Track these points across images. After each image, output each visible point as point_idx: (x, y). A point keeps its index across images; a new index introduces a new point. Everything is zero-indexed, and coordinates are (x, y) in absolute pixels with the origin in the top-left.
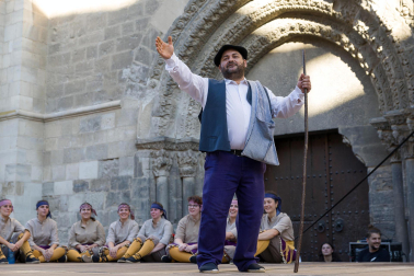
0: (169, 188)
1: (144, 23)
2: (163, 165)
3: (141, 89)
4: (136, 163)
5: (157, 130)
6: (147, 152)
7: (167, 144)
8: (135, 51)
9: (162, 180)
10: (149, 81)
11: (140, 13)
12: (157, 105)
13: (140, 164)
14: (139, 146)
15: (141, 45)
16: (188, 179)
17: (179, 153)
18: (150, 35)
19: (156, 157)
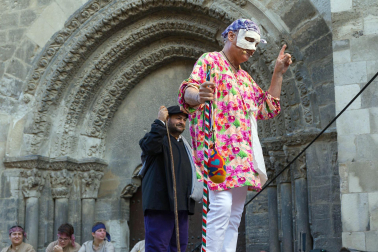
0: (39, 210)
1: (18, 34)
2: (35, 185)
3: (12, 103)
4: (3, 183)
5: (30, 148)
6: (17, 171)
7: (40, 163)
8: (7, 63)
9: (32, 201)
10: (22, 96)
11: (14, 24)
12: (30, 122)
13: (8, 184)
14: (8, 165)
15: (14, 57)
16: (62, 201)
17: (53, 173)
18: (25, 48)
19: (27, 177)
